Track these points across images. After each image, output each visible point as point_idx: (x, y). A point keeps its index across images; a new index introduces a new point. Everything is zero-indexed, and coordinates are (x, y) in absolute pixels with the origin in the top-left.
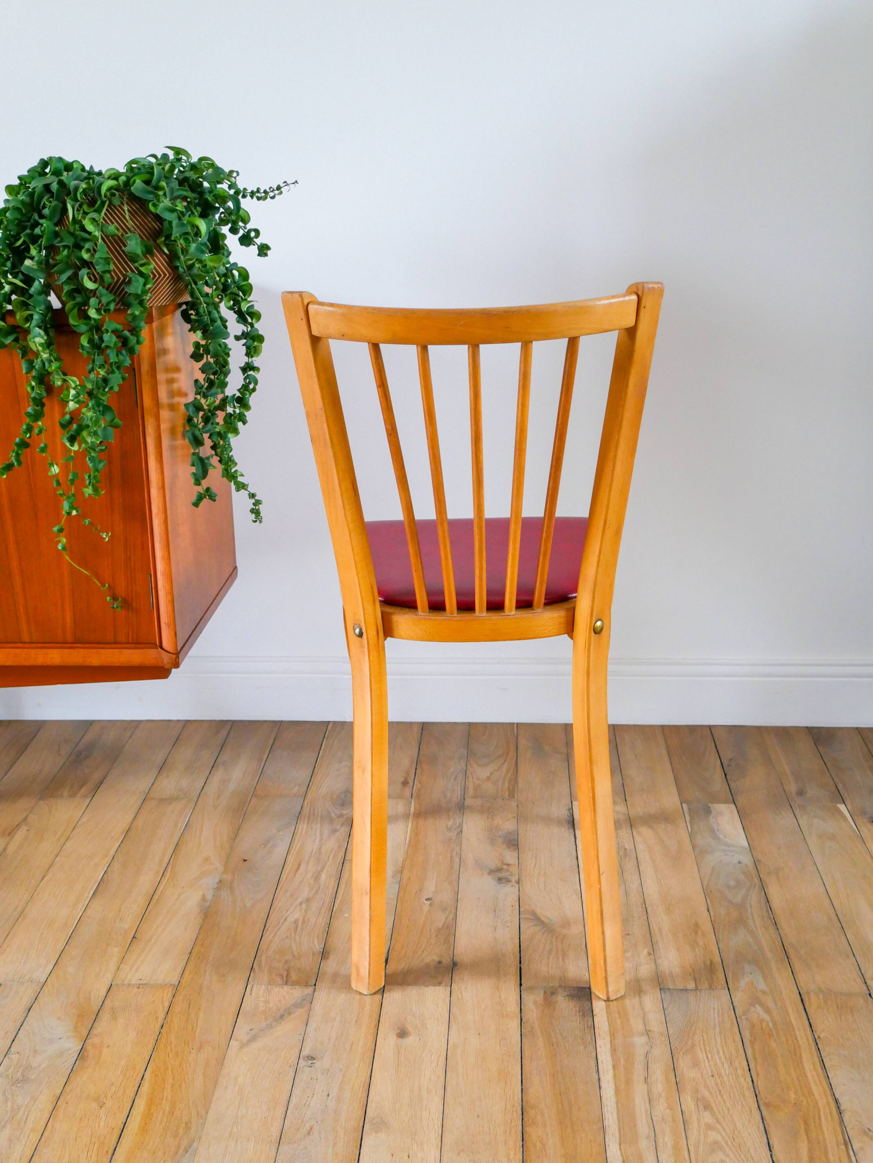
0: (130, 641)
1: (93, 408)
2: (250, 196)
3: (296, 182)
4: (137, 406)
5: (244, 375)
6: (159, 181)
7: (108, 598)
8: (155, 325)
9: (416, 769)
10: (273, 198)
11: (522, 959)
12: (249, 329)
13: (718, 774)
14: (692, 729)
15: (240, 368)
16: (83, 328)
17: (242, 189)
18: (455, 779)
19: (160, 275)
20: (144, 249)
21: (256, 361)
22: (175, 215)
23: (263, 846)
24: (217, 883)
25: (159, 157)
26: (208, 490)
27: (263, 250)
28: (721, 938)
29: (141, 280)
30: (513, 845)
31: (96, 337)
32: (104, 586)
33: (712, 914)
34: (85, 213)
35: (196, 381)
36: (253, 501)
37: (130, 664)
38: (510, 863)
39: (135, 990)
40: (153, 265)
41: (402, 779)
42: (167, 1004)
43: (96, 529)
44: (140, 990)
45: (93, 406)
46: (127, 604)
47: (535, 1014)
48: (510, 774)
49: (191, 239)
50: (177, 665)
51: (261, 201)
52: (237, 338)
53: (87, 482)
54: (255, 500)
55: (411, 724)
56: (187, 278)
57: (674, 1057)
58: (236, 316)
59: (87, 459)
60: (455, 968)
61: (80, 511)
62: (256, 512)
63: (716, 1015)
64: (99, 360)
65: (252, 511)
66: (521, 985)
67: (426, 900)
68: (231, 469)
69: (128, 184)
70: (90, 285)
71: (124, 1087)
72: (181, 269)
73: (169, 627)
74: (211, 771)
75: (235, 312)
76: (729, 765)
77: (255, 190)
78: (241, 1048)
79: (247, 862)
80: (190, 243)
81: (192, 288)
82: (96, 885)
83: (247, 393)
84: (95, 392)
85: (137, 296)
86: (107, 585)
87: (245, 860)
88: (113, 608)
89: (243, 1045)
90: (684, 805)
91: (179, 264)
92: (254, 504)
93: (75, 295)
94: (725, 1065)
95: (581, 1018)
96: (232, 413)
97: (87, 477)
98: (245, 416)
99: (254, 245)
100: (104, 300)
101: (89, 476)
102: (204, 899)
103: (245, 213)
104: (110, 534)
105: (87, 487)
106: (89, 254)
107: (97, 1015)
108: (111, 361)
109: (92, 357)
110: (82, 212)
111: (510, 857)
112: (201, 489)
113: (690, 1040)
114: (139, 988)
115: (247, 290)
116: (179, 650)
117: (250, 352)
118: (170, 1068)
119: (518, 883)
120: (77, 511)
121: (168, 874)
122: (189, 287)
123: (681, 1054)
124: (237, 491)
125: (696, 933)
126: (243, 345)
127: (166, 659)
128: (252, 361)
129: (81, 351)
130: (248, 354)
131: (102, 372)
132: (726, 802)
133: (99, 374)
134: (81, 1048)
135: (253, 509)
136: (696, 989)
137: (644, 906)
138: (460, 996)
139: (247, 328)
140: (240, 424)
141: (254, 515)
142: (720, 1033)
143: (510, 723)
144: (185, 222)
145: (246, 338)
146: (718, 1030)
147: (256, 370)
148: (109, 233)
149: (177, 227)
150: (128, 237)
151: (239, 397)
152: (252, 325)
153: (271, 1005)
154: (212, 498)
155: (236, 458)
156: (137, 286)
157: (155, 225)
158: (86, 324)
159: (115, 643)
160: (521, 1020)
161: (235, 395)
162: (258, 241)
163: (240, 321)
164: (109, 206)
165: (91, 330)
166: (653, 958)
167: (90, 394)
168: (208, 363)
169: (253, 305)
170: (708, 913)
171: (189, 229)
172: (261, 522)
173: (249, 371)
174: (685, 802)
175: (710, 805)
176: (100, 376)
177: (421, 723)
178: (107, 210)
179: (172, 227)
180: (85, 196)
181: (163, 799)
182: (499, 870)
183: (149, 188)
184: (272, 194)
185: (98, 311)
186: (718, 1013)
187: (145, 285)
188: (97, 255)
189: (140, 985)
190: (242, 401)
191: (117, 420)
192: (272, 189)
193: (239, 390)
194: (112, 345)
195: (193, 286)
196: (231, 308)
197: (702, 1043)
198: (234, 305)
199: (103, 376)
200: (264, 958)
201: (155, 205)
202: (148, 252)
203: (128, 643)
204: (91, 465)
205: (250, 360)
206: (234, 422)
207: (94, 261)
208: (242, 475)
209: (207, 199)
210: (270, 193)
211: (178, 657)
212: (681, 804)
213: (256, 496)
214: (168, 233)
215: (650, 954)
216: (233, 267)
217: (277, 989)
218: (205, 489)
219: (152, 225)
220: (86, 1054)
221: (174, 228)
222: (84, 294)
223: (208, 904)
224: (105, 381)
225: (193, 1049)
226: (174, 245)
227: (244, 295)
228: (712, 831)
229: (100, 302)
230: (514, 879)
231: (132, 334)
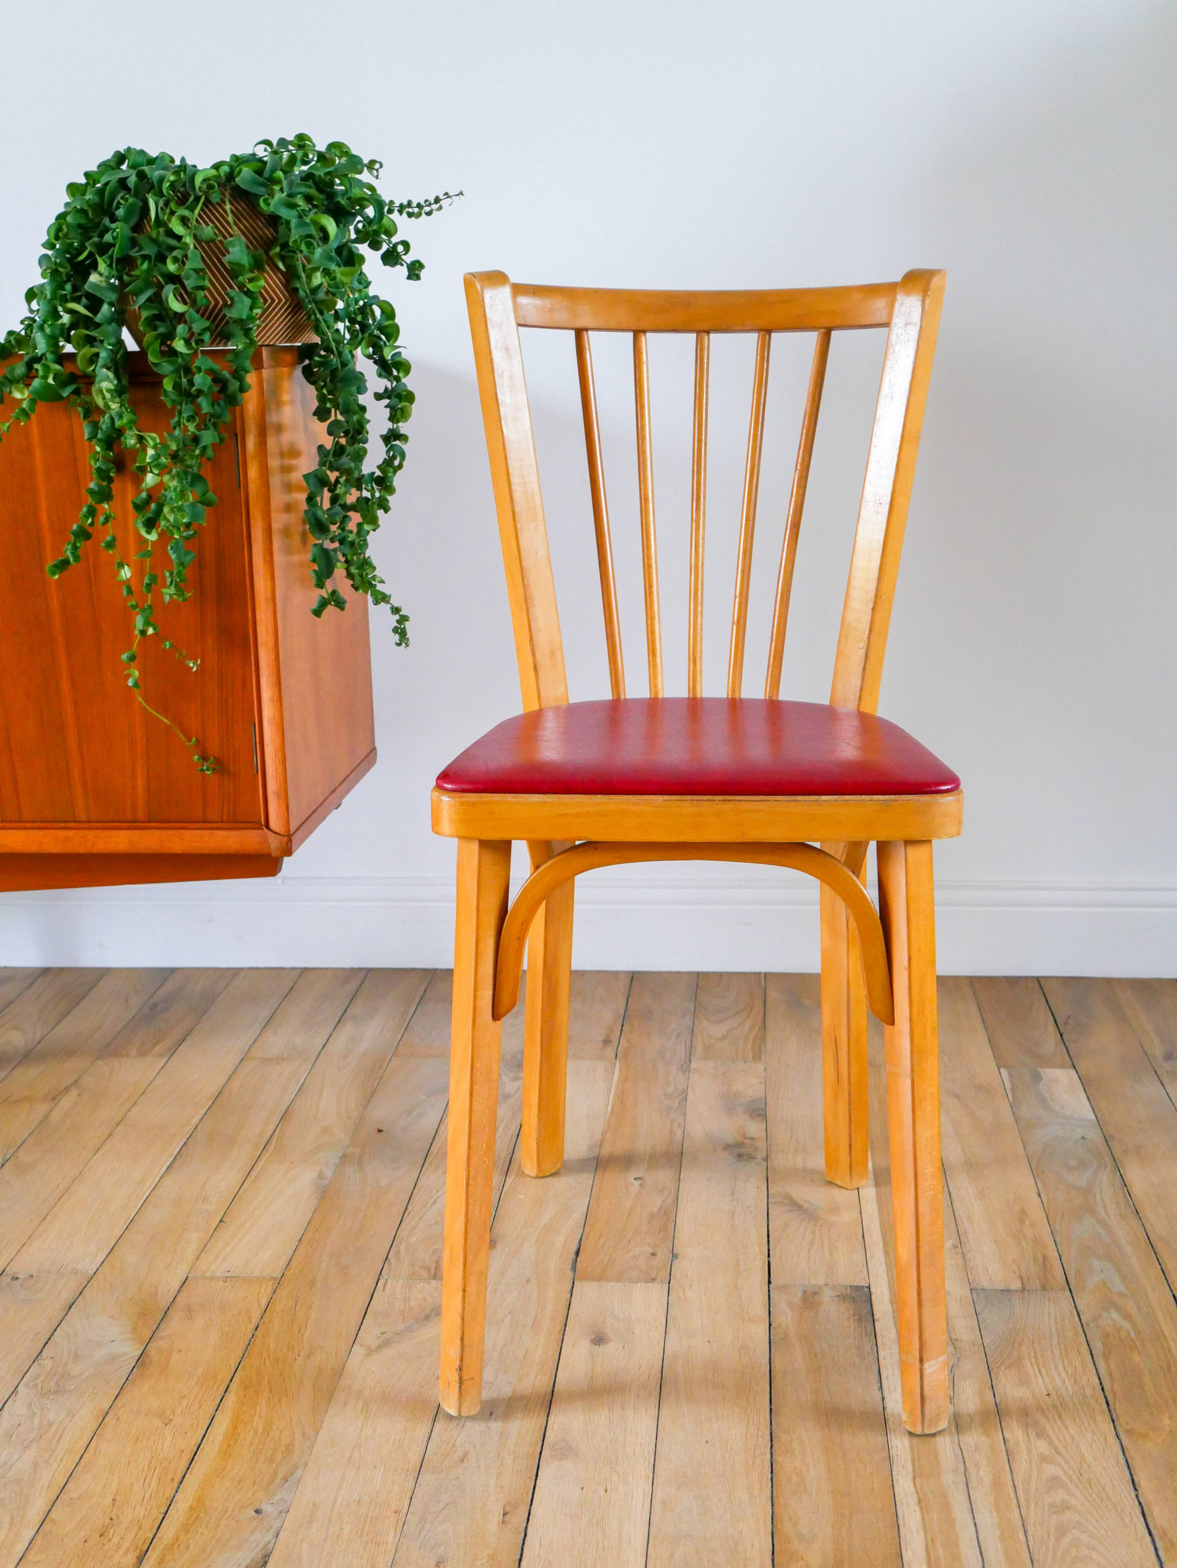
0: (225, 819)
1: (178, 475)
2: (398, 211)
3: (461, 193)
4: (240, 488)
5: (386, 446)
6: (273, 171)
7: (196, 757)
8: (265, 372)
9: (623, 1026)
10: (429, 214)
11: (771, 1252)
12: (395, 383)
13: (1051, 1034)
14: (1013, 982)
15: (381, 436)
16: (166, 368)
17: (387, 202)
18: (678, 1037)
19: (273, 300)
20: (251, 261)
21: (404, 428)
22: (294, 213)
23: (406, 1114)
24: (341, 1158)
25: (275, 143)
26: (334, 593)
27: (415, 270)
28: (1058, 1228)
29: (247, 301)
30: (759, 1115)
31: (184, 380)
32: (190, 740)
33: (1045, 1200)
34: (172, 213)
35: (321, 447)
36: (397, 617)
37: (224, 851)
38: (754, 1136)
39: (221, 1283)
40: (262, 283)
41: (602, 1038)
42: (264, 1302)
43: (181, 654)
44: (227, 1284)
45: (178, 472)
46: (221, 766)
47: (789, 1319)
48: (754, 1032)
49: (315, 244)
50: (289, 852)
51: (413, 218)
52: (378, 397)
53: (169, 580)
54: (401, 616)
55: (616, 974)
56: (310, 306)
57: (992, 1373)
58: (376, 367)
59: (169, 548)
60: (676, 1262)
61: (158, 628)
62: (401, 632)
63: (1052, 1322)
64: (187, 410)
65: (395, 630)
66: (769, 1282)
67: (635, 1179)
68: (367, 574)
69: (231, 176)
70: (176, 306)
71: (201, 1400)
72: (301, 293)
73: (278, 797)
74: (336, 1027)
75: (375, 362)
76: (1066, 1023)
77: (405, 203)
78: (368, 1355)
79: (383, 1133)
80: (314, 249)
81: (317, 320)
82: (171, 1159)
83: (391, 470)
84: (181, 454)
85: (241, 322)
86: (194, 739)
87: (380, 1131)
88: (202, 770)
89: (370, 1352)
90: (1003, 1070)
91: (298, 285)
92: (398, 621)
93: (158, 323)
94: (1067, 1381)
95: (856, 1324)
96: (370, 497)
97: (168, 574)
98: (388, 501)
99: (402, 265)
100: (196, 328)
101: (171, 574)
102: (321, 1176)
103: (391, 223)
104: (199, 662)
105: (168, 588)
106: (177, 265)
107: (166, 1313)
108: (204, 411)
109: (179, 407)
110: (168, 211)
111: (754, 1128)
112: (324, 593)
113: (1015, 1353)
114: (226, 1282)
115: (392, 332)
116: (291, 833)
117: (395, 414)
118: (266, 1377)
119: (766, 1159)
120: (154, 629)
121: (271, 1148)
122: (313, 317)
123: (1002, 1369)
124: (375, 604)
125: (1022, 1222)
126: (386, 407)
127: (274, 844)
128: (398, 427)
129: (163, 398)
130: (392, 418)
131: (192, 427)
132: (1063, 1066)
133: (188, 431)
134: (140, 1352)
135: (396, 627)
136: (1024, 1289)
137: (946, 1189)
138: (682, 1296)
139: (392, 383)
140: (380, 513)
141: (397, 638)
142: (1059, 1344)
143: (755, 973)
144: (308, 221)
145: (389, 398)
146: (1055, 1340)
147: (403, 440)
148: (204, 237)
149: (296, 227)
150: (230, 242)
151: (379, 476)
152: (398, 379)
153: (413, 1303)
154: (340, 604)
155: (374, 561)
156: (241, 308)
157: (268, 233)
158: (170, 362)
159: (204, 822)
160: (770, 1325)
161: (373, 473)
162: (408, 258)
163: (384, 374)
164: (204, 204)
165: (177, 371)
166: (960, 1251)
167: (174, 456)
168: (336, 422)
169: (399, 353)
170: (1039, 1198)
171: (313, 231)
172: (407, 645)
173: (394, 441)
174: (1004, 1067)
175: (1039, 1069)
176: (190, 434)
177: (630, 972)
178: (202, 209)
179: (290, 230)
180: (173, 192)
181: (267, 1059)
182: (739, 1145)
183: (261, 179)
184: (427, 209)
185: (187, 342)
186: (1056, 1318)
187: (252, 308)
188: (188, 266)
189: (227, 1278)
190: (383, 482)
191: (211, 495)
192: (428, 203)
193: (379, 467)
194: (205, 389)
195: (319, 316)
196: (369, 357)
197: (1032, 1355)
198: (374, 353)
199: (193, 433)
200: (403, 1248)
201: (265, 200)
202: (258, 266)
203: (222, 822)
204: (173, 556)
205: (395, 426)
206: (373, 508)
207: (183, 273)
208: (382, 582)
209: (339, 202)
210: (425, 208)
211: (290, 841)
212: (999, 1069)
213: (400, 610)
214: (284, 240)
215: (955, 1247)
216: (374, 301)
217: (422, 1284)
218: (330, 592)
219: (265, 233)
220: (147, 1361)
221: (293, 231)
222: (168, 321)
223: (326, 1182)
224: (196, 440)
225: (299, 1355)
226: (293, 257)
227: (388, 340)
228: (1043, 1100)
229: (190, 329)
230: (761, 1155)
231: (235, 378)
